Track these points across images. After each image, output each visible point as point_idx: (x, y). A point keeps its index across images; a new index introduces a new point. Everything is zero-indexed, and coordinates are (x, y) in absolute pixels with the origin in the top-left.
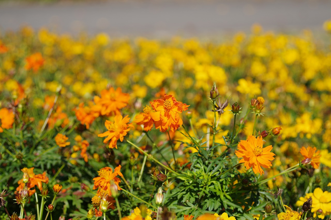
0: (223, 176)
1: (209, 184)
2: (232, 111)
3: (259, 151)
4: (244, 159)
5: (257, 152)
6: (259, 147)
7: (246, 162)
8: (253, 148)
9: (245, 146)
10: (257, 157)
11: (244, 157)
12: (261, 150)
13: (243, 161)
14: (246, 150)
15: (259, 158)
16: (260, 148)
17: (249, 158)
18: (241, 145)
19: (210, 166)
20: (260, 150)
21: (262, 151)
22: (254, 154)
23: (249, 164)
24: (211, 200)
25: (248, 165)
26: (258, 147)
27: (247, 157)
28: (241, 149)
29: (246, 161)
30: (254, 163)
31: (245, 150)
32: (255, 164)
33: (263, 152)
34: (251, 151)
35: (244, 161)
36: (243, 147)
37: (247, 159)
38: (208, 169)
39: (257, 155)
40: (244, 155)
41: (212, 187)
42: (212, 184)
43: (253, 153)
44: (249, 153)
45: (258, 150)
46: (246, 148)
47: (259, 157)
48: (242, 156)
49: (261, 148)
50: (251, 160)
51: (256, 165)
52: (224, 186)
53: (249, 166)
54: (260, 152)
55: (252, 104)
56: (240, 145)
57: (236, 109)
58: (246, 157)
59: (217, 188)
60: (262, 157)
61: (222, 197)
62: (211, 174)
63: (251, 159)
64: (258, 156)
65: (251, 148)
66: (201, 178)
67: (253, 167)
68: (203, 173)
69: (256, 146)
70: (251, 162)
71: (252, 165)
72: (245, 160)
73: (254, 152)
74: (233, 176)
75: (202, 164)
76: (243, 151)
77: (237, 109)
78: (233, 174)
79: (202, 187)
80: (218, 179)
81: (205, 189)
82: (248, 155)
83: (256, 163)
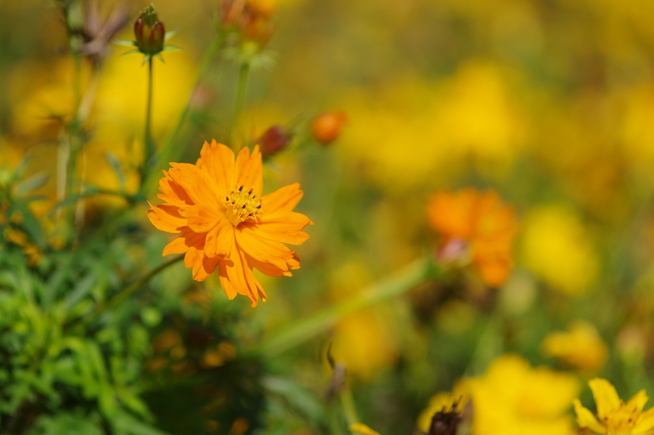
0: (110, 318)
1: (54, 350)
2: (136, 44)
3: (244, 207)
4: (183, 239)
5: (235, 211)
6: (244, 189)
7: (191, 252)
8: (221, 192)
9: (188, 185)
10: (237, 232)
11: (185, 231)
12: (252, 204)
13: (178, 246)
14: (192, 204)
15: (246, 238)
16: (250, 193)
17: (206, 233)
18: (172, 184)
19: (58, 279)
20: (248, 202)
21: (259, 207)
22: (227, 218)
23: (206, 260)
24: (65, 419)
25: (199, 263)
26: (241, 189)
27: (197, 229)
28: (172, 201)
29: (193, 249)
30: (222, 256)
31: (190, 202)
32: (232, 258)
33: (260, 210)
34: (215, 207)
35: (186, 247)
36: (181, 192)
37: (197, 240)
38: (47, 292)
39: (236, 223)
40: (183, 223)
41: (66, 365)
42: (67, 353)
43: (221, 214)
44: (202, 213)
45: (240, 202)
46: (193, 195)
47: (246, 230)
48: (178, 229)
49: (252, 195)
50: (213, 241)
51: (231, 265)
52: (116, 363)
53: (203, 269)
54: (248, 210)
55: (225, 19)
56: (169, 182)
57: (152, 35)
58: (192, 231)
59: (86, 368)
60: (259, 231)
61: (108, 404)
62: (60, 312)
63: (210, 238)
64: (240, 226)
65: (214, 195)
66: (21, 328)
67: (223, 273)
68: (30, 310)
69: (233, 185)
70: (209, 250)
71: (217, 265)
72: (189, 243)
73: (224, 210)
74: (151, 317)
75: (23, 271)
76: (178, 208)
77: (157, 36)
78: (153, 305)
79: (25, 367)
80: (91, 333)
81: (39, 373)
82: (200, 224)
83: (235, 257)
